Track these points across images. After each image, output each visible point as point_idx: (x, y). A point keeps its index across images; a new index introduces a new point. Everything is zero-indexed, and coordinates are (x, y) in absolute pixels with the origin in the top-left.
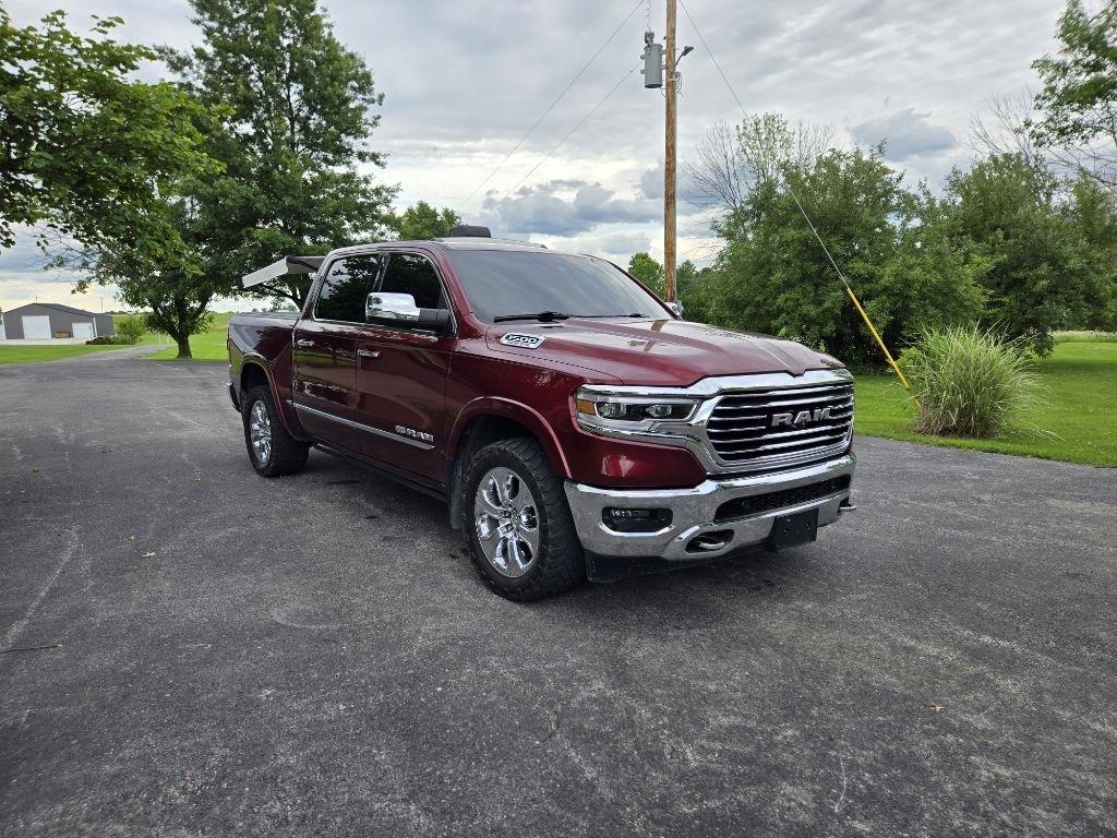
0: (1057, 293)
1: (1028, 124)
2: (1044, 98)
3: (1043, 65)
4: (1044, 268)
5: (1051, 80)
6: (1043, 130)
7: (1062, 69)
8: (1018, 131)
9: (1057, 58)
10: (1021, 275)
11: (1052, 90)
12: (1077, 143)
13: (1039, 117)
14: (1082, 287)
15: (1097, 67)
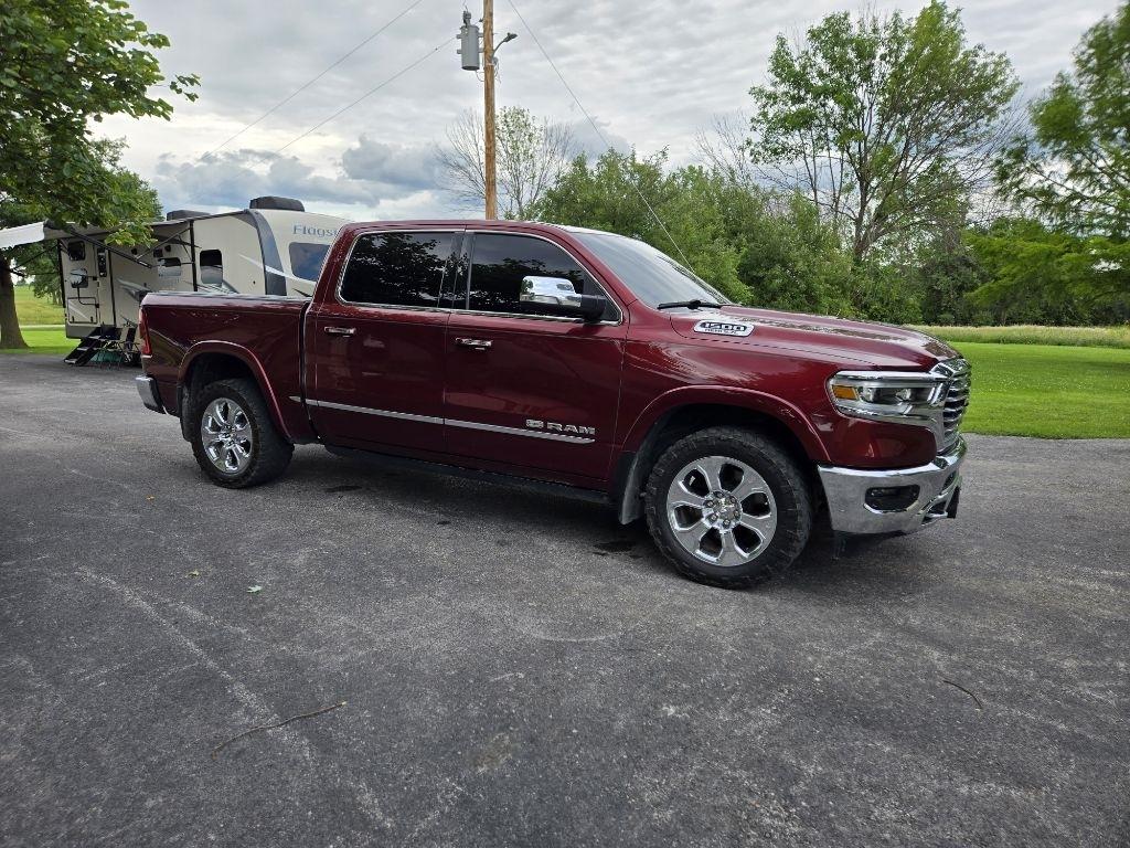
0: (786, 291)
1: (749, 143)
2: (758, 121)
3: (758, 93)
4: (777, 270)
5: (764, 107)
6: (760, 149)
7: (772, 97)
8: (742, 149)
9: (770, 89)
10: (761, 274)
11: (765, 115)
12: (783, 163)
13: (757, 137)
14: (803, 286)
15: (800, 100)
